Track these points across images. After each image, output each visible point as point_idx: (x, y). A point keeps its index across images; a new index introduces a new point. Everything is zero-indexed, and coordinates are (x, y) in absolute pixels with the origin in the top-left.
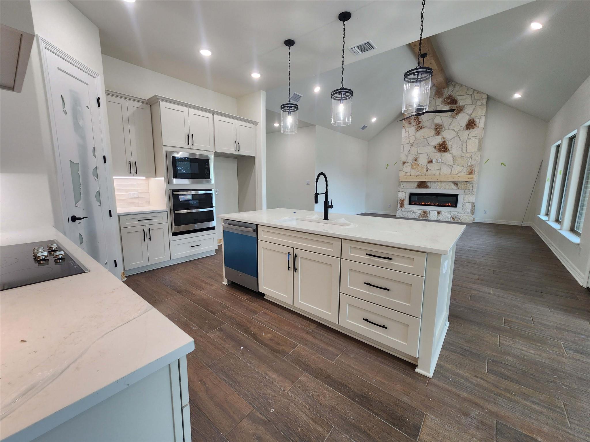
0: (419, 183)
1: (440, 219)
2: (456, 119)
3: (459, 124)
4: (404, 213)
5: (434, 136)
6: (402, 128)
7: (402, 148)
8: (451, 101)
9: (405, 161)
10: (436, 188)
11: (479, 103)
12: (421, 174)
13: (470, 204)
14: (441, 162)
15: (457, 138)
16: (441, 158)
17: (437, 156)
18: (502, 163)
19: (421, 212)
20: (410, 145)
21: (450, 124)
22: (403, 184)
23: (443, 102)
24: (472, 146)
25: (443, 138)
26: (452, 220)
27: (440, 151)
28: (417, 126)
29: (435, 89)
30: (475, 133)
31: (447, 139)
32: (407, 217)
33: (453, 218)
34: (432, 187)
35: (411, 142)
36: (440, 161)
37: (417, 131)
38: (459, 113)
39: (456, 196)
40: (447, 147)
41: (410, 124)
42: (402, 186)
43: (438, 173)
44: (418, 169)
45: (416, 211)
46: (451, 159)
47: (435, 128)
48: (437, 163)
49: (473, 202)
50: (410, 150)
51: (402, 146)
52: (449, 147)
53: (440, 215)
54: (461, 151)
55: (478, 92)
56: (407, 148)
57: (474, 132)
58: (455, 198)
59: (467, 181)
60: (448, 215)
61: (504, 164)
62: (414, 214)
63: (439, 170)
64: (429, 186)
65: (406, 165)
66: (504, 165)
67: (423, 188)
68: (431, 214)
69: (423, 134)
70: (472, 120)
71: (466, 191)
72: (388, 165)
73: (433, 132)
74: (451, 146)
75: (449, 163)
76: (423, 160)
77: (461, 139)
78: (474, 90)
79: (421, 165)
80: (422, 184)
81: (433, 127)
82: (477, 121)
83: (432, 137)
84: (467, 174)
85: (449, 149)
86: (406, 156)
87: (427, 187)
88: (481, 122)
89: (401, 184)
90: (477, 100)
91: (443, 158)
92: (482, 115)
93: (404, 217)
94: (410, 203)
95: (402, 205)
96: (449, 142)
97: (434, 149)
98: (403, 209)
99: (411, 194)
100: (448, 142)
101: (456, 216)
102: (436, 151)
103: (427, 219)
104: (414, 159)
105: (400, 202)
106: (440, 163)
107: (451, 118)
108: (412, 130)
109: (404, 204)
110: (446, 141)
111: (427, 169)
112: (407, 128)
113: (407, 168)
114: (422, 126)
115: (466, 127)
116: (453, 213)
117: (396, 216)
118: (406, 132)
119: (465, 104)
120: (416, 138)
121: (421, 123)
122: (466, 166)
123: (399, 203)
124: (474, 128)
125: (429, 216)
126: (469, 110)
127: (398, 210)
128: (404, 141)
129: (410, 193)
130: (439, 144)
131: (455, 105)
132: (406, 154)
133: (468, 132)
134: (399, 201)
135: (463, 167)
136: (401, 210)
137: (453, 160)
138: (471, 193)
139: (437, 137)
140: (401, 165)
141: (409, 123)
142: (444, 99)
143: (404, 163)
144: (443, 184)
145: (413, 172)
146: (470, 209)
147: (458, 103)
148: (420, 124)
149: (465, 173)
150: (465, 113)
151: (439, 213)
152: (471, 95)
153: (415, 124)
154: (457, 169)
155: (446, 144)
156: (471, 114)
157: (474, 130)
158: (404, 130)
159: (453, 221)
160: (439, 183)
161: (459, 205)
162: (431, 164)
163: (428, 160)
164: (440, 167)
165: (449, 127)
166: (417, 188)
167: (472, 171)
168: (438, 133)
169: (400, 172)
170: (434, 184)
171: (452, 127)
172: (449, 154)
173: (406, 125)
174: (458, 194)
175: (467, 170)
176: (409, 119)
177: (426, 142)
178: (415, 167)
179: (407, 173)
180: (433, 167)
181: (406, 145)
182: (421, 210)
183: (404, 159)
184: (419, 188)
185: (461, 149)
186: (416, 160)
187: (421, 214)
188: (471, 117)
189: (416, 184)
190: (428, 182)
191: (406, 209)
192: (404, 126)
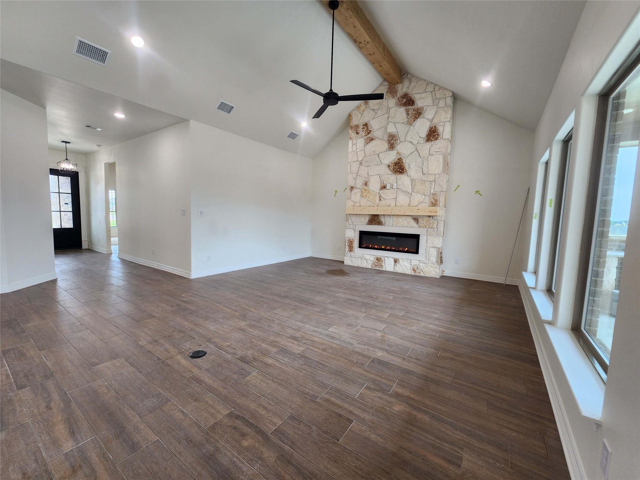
0: (371, 218)
1: (397, 270)
2: (414, 126)
3: (418, 134)
4: (354, 260)
5: (388, 150)
6: (349, 140)
7: (349, 168)
8: (406, 101)
9: (353, 185)
10: (391, 225)
11: (442, 103)
12: (373, 204)
13: (435, 249)
14: (397, 188)
15: (416, 152)
16: (396, 182)
17: (391, 178)
18: (476, 192)
19: (374, 259)
20: (359, 162)
21: (407, 134)
22: (352, 218)
23: (396, 102)
24: (435, 165)
25: (398, 153)
26: (412, 272)
27: (396, 172)
28: (366, 137)
29: (386, 85)
30: (438, 146)
31: (403, 155)
32: (357, 266)
33: (414, 270)
34: (386, 224)
35: (360, 159)
36: (396, 186)
37: (366, 144)
38: (417, 118)
39: (416, 237)
40: (403, 167)
41: (357, 133)
42: (350, 221)
43: (393, 203)
44: (369, 198)
45: (368, 257)
46: (409, 183)
47: (388, 140)
48: (392, 190)
49: (439, 247)
50: (358, 171)
51: (349, 164)
52: (406, 166)
53: (397, 263)
54: (421, 172)
55: (441, 88)
56: (355, 167)
57: (437, 145)
58: (416, 240)
59: (430, 216)
60: (408, 265)
61: (479, 192)
62: (365, 261)
63: (395, 199)
64: (382, 222)
65: (355, 191)
66: (480, 194)
67: (375, 224)
68: (386, 262)
69: (374, 149)
70: (434, 127)
71: (429, 230)
72: (336, 191)
73: (386, 146)
74: (409, 165)
75: (407, 190)
76: (374, 185)
77: (421, 155)
78: (435, 85)
79: (372, 192)
80: (375, 219)
81: (386, 138)
82: (440, 129)
83: (384, 152)
84: (431, 206)
85: (406, 170)
86: (354, 178)
87: (380, 223)
88: (445, 131)
89: (349, 218)
90: (440, 99)
91: (400, 182)
92: (446, 120)
93: (353, 265)
94: (360, 246)
95: (351, 249)
96: (406, 159)
97: (387, 169)
98: (352, 254)
99: (363, 234)
100: (404, 159)
101: (418, 267)
102: (390, 173)
103: (381, 269)
104: (364, 183)
105: (349, 244)
106: (396, 190)
107: (408, 126)
108: (361, 142)
109: (353, 247)
110: (402, 158)
111: (380, 197)
112: (355, 139)
113: (356, 196)
114: (372, 137)
115: (427, 137)
116: (415, 262)
117: (343, 262)
118: (353, 145)
119: (424, 104)
120: (365, 154)
121: (371, 133)
122: (428, 194)
123: (347, 245)
124: (436, 139)
125: (384, 266)
126: (429, 114)
127: (346, 255)
128: (351, 157)
129: (360, 231)
130: (393, 162)
131: (412, 107)
132: (354, 175)
133: (429, 144)
134: (347, 241)
135: (425, 195)
136: (350, 255)
137: (412, 186)
138: (435, 234)
139: (391, 152)
140: (348, 191)
142: (399, 99)
143: (352, 188)
144: (401, 220)
145: (364, 202)
146: (436, 256)
147: (416, 104)
148: (370, 134)
149: (427, 205)
150: (424, 118)
151: (396, 261)
152: (432, 92)
153: (363, 134)
154: (417, 198)
155: (402, 163)
156: (433, 119)
157: (437, 142)
158: (350, 142)
159: (413, 274)
160: (395, 218)
161: (420, 251)
162: (385, 191)
163: (381, 185)
164: (396, 194)
165: (405, 138)
166: (368, 224)
167: (436, 201)
168: (392, 146)
169: (347, 201)
170: (388, 219)
171: (408, 138)
172: (406, 177)
173: (353, 134)
174: (419, 235)
175: (430, 200)
176: (357, 126)
177: (378, 159)
178: (365, 194)
179: (356, 203)
180: (388, 194)
181: (353, 163)
182: (374, 255)
183: (352, 183)
184: (371, 224)
185: (421, 170)
186: (366, 184)
187: (374, 262)
188: (433, 124)
189: (367, 219)
190: (382, 216)
191: (355, 254)
192: (351, 137)
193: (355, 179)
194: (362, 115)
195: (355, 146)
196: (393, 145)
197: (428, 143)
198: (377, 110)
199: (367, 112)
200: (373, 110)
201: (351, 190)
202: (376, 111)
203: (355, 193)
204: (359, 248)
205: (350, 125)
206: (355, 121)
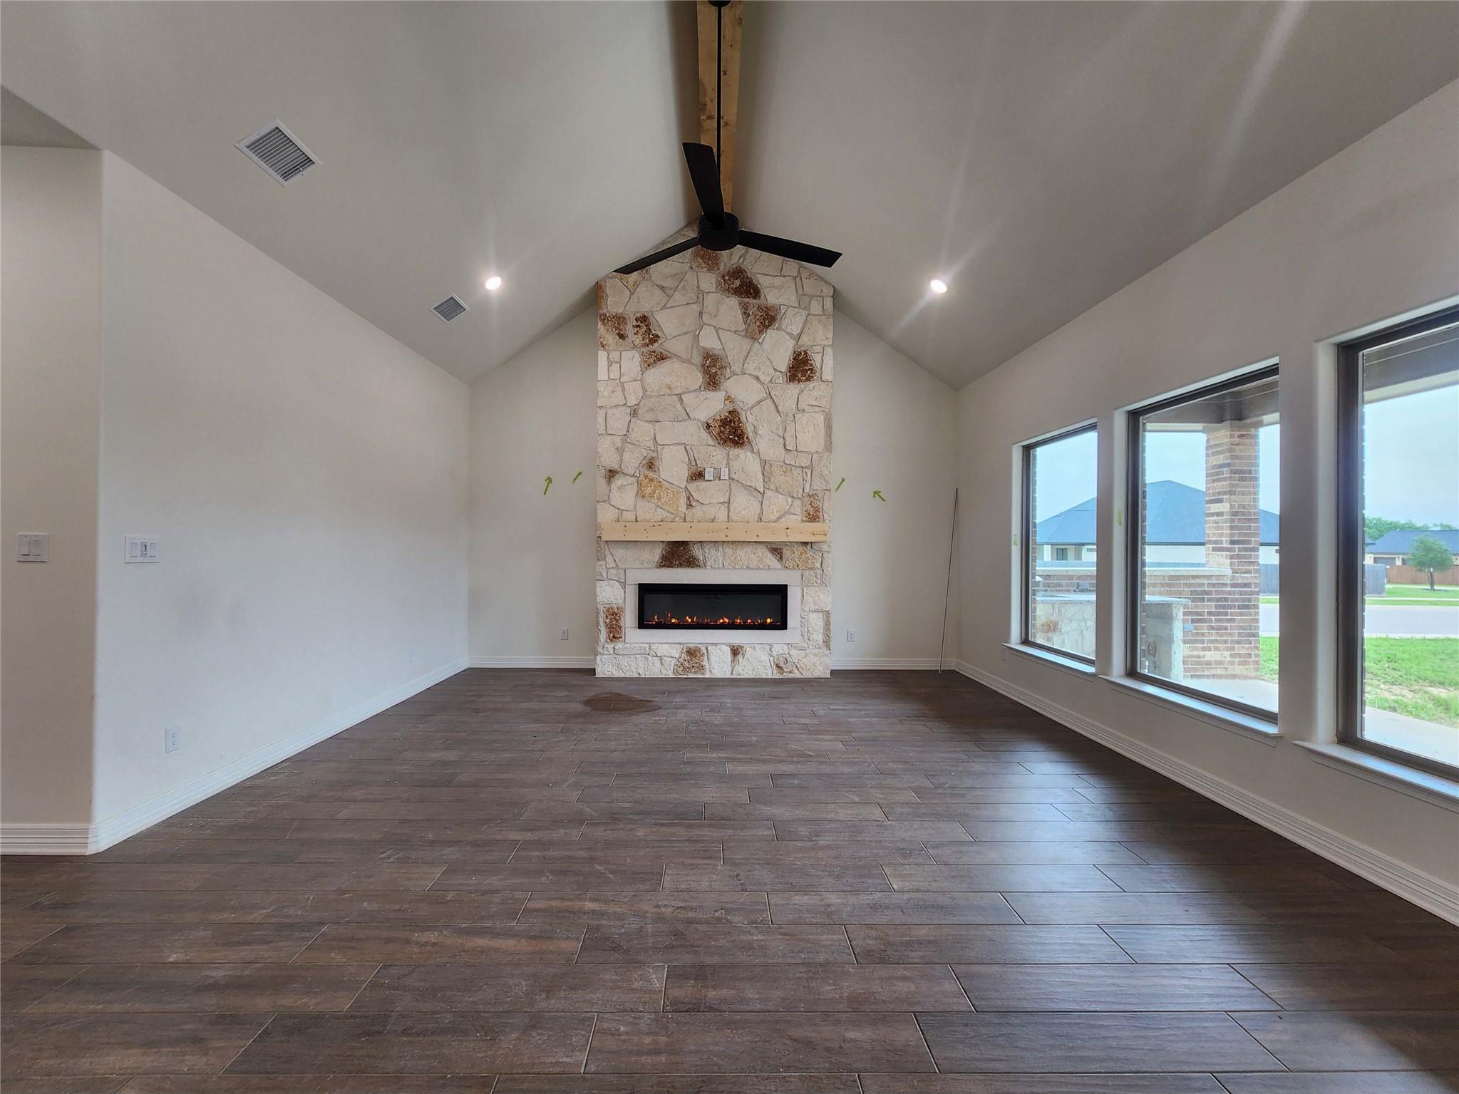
0: (668, 549)
1: (740, 672)
2: (761, 344)
3: (771, 363)
4: (624, 662)
5: (702, 388)
6: (598, 350)
7: (601, 420)
8: (741, 286)
9: (616, 467)
10: (721, 566)
11: (816, 307)
12: (673, 516)
13: (820, 615)
14: (731, 479)
15: (769, 401)
16: (728, 464)
17: (714, 456)
18: (875, 493)
19: (681, 652)
20: (629, 410)
21: (746, 358)
22: (614, 552)
23: (718, 283)
24: (809, 435)
25: (728, 398)
26: (775, 672)
27: (725, 442)
28: (645, 350)
30: (815, 393)
31: (741, 405)
32: (635, 675)
33: (778, 666)
34: (709, 563)
35: (632, 401)
36: (727, 474)
37: (646, 365)
38: (767, 328)
39: (778, 593)
40: (742, 431)
41: (622, 337)
42: (609, 559)
43: (722, 515)
44: (659, 499)
45: (663, 650)
46: (758, 469)
47: (703, 366)
48: (717, 481)
49: (827, 610)
50: (628, 431)
51: (602, 412)
52: (749, 430)
53: (740, 657)
54: (782, 446)
55: (811, 275)
56: (619, 421)
57: (812, 392)
58: (779, 597)
59: (805, 544)
60: (765, 657)
61: (880, 494)
62: (657, 660)
63: (726, 505)
64: (698, 560)
65: (619, 481)
66: (880, 497)
67: (680, 565)
68: (712, 658)
69: (667, 381)
70: (803, 353)
71: (807, 573)
72: (550, 480)
73: (698, 378)
74: (755, 427)
75: (753, 484)
76: (673, 469)
77: (780, 408)
79: (668, 484)
80: (677, 553)
81: (697, 359)
82: (816, 360)
83: (695, 391)
84: (807, 521)
85: (747, 438)
86: (617, 449)
87: (691, 563)
88: (826, 363)
89: (607, 553)
90: (811, 297)
91: (736, 465)
92: (826, 343)
93: (623, 676)
94: (643, 624)
95: (615, 632)
96: (749, 414)
97: (704, 434)
98: (619, 645)
99: (646, 591)
100: (743, 413)
101: (786, 659)
102: (711, 442)
103: (701, 676)
104: (644, 462)
105: (608, 621)
106: (728, 483)
107: (747, 340)
108: (631, 360)
109: (620, 627)
110: (739, 410)
111: (689, 498)
112: (614, 350)
113: (624, 495)
114: (662, 351)
115: (790, 372)
116: (778, 649)
117: (592, 671)
118: (610, 363)
119: (781, 301)
120: (645, 391)
121: (660, 342)
122: (800, 496)
123: (602, 624)
124: (809, 379)
125: (707, 666)
126: (792, 322)
127: (600, 650)
128: (606, 393)
129: (639, 584)
130: (719, 418)
131: (754, 301)
132: (618, 441)
133: (794, 389)
134: (602, 615)
135: (793, 497)
136: (612, 652)
137: (763, 475)
138: (819, 581)
139: (710, 394)
140: (602, 482)
141: (619, 334)
142: (723, 277)
143: (612, 474)
144: (742, 553)
145: (647, 510)
146: (822, 631)
147: (762, 296)
148: (656, 344)
149: (799, 518)
150: (783, 330)
151: (736, 651)
152: (795, 278)
153: (638, 340)
154: (777, 503)
155: (740, 421)
156: (800, 335)
157: (811, 385)
159: (778, 676)
160: (729, 551)
161: (792, 620)
162: (700, 484)
163: (689, 469)
164: (728, 493)
165: (743, 365)
166: (661, 566)
167: (817, 510)
168: (712, 382)
169: (599, 507)
170: (713, 551)
171: (750, 368)
172: (749, 454)
173: (610, 338)
174: (786, 586)
175: (805, 509)
176: (619, 320)
177: (680, 407)
178: (649, 490)
179: (624, 513)
180: (708, 492)
181: (614, 410)
182: (680, 644)
183: (610, 460)
184: (670, 566)
185: (781, 441)
186: (651, 465)
187: (681, 660)
188: (801, 346)
189: (657, 553)
190: (695, 546)
191: (628, 645)
192: (604, 343)
193: (620, 451)
194: (632, 294)
195: (615, 367)
196: (715, 378)
197: (792, 386)
198: (671, 289)
199: (645, 289)
200: (662, 288)
201: (610, 478)
202: (670, 292)
203: (621, 487)
204: (640, 627)
205: (601, 312)
206: (615, 302)
